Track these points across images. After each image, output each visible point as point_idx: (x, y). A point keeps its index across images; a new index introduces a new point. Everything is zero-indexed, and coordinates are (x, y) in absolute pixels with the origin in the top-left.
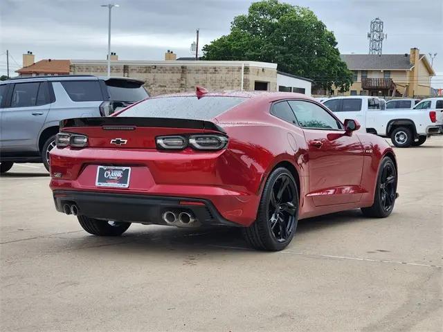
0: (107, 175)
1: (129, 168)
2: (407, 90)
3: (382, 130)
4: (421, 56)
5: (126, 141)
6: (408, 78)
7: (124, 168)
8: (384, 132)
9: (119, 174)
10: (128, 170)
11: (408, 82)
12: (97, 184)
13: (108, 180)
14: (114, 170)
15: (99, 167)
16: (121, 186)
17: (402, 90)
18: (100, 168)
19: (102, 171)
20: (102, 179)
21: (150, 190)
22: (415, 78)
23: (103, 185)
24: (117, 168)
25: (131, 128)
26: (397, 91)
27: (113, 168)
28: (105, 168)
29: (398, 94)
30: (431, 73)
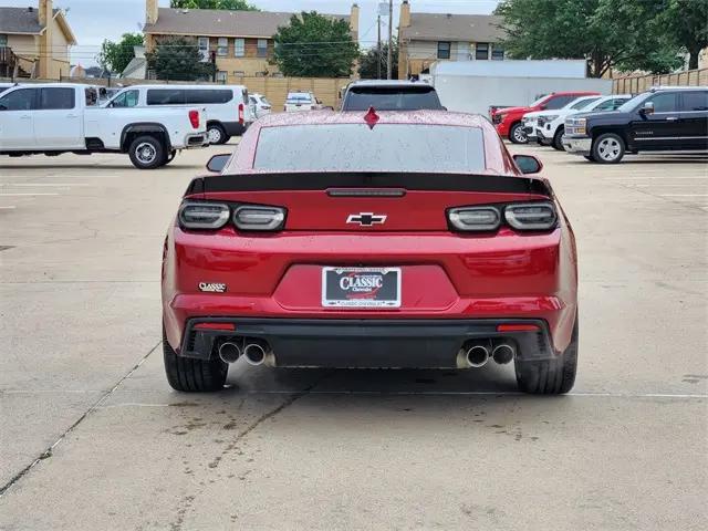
0: (346, 283)
1: (398, 270)
2: (37, 66)
3: (113, 141)
4: (55, 11)
5: (384, 217)
6: (37, 49)
7: (387, 270)
8: (117, 144)
9: (375, 282)
10: (395, 273)
11: (38, 54)
12: (326, 303)
13: (350, 294)
14: (361, 274)
15: (325, 269)
16: (384, 304)
17: (28, 67)
18: (328, 272)
19: (333, 277)
20: (335, 292)
21: (451, 310)
22: (48, 49)
23: (340, 304)
24: (367, 269)
25: (398, 191)
26: (20, 70)
27: (357, 270)
28: (340, 271)
29: (24, 75)
30: (69, 39)
